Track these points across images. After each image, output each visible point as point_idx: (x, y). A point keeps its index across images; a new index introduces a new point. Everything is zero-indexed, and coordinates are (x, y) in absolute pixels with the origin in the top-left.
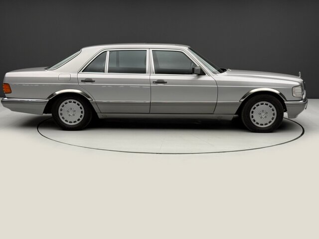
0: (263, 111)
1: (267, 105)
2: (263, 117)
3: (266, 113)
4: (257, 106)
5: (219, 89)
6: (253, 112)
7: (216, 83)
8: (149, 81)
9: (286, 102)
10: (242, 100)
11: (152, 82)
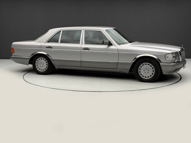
0: (146, 69)
1: (149, 65)
2: (146, 72)
3: (148, 70)
4: (143, 65)
5: (119, 54)
6: (140, 69)
7: (118, 50)
8: (80, 48)
9: (160, 64)
10: (133, 61)
11: (82, 49)
